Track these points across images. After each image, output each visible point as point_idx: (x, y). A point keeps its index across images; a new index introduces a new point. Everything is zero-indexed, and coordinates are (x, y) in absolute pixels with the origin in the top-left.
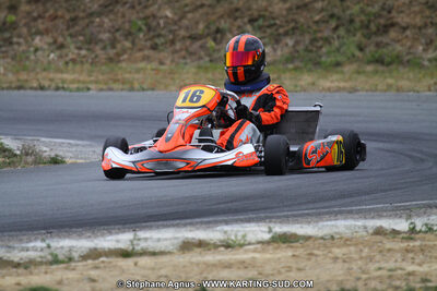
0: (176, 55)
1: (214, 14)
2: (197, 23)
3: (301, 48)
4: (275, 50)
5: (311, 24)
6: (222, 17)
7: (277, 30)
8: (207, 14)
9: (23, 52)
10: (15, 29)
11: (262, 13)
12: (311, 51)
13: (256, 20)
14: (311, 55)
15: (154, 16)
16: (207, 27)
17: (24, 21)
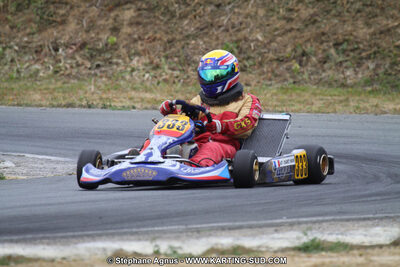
0: (262, 77)
1: (301, 37)
2: (285, 46)
3: (381, 71)
4: (356, 73)
5: (392, 48)
6: (309, 40)
7: (360, 54)
8: (295, 37)
9: (121, 72)
10: (116, 50)
11: (347, 37)
12: (390, 74)
13: (341, 44)
14: (389, 77)
15: (246, 39)
16: (295, 50)
17: (125, 42)
